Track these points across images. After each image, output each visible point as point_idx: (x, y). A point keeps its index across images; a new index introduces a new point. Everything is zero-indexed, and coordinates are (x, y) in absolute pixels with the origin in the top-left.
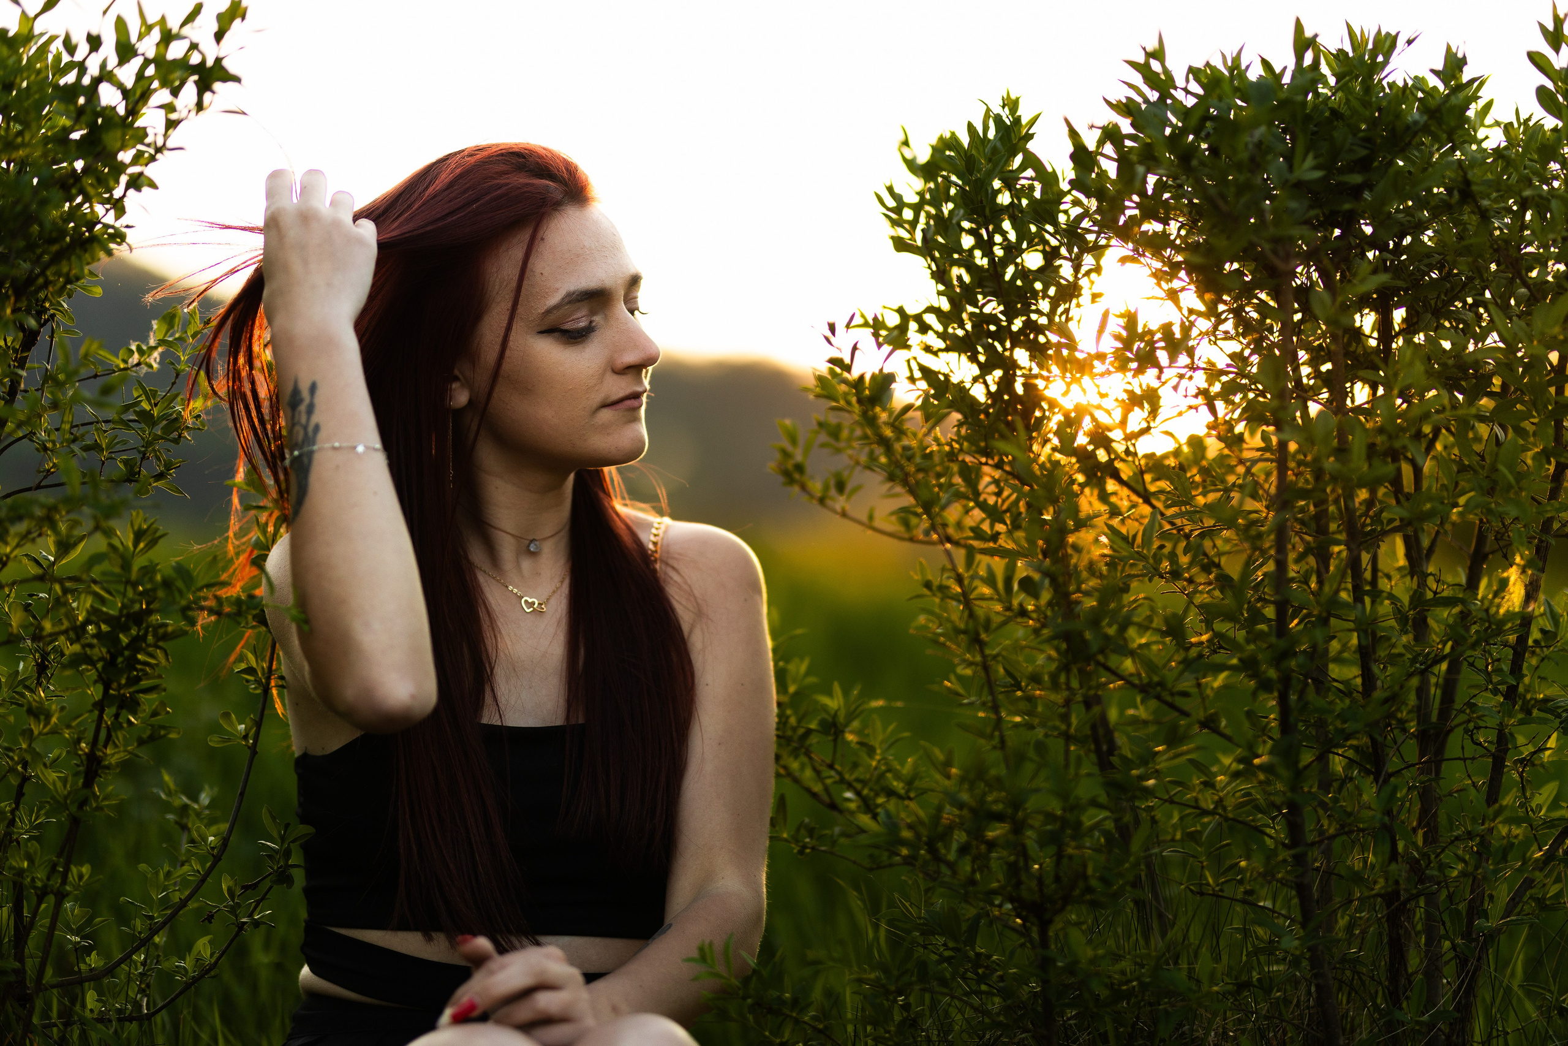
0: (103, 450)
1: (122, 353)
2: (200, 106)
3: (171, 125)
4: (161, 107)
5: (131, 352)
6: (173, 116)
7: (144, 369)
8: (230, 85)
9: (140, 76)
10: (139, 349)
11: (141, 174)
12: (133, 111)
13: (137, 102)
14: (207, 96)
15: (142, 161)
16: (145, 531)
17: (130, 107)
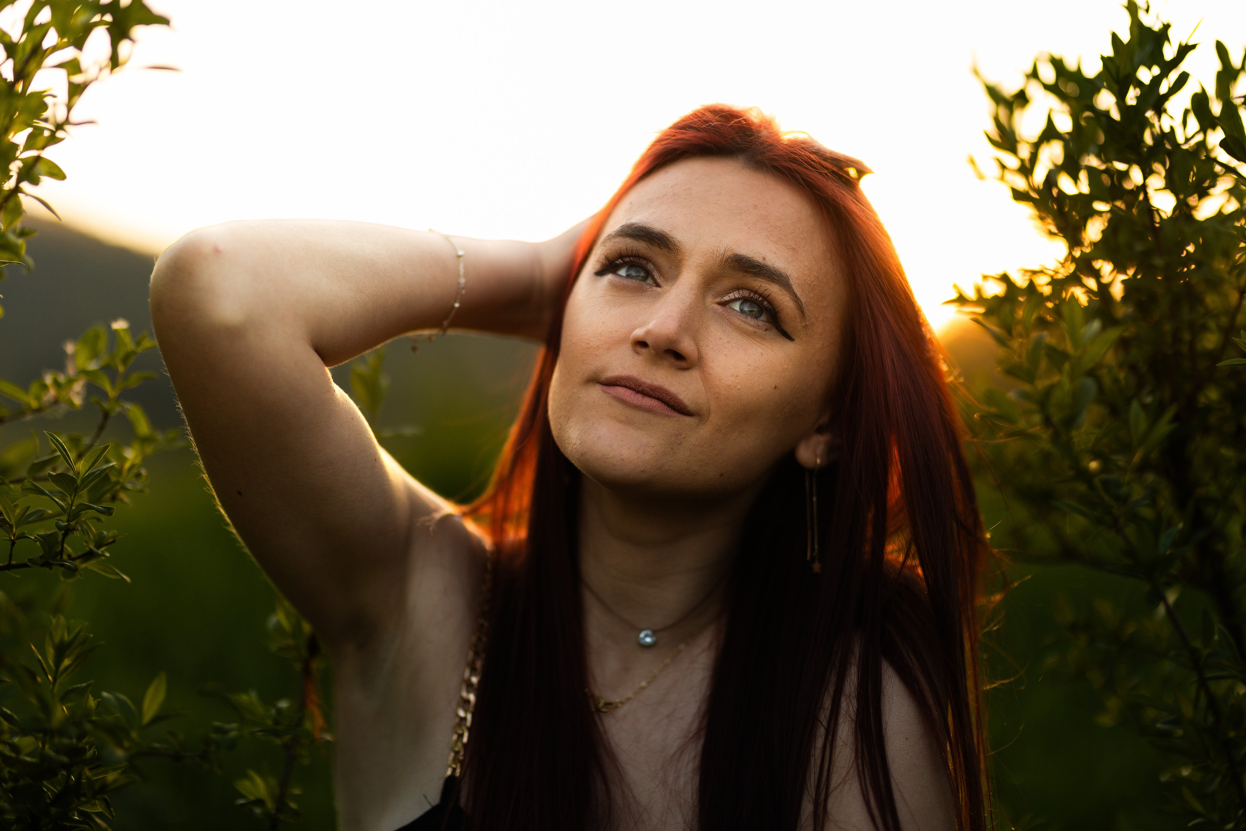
0: (11, 526)
1: (34, 388)
2: (114, 62)
3: (76, 90)
4: (60, 66)
5: (45, 387)
6: (78, 79)
7: (63, 408)
8: (155, 29)
9: (29, 26)
10: (56, 383)
11: (38, 159)
12: (23, 74)
13: (27, 61)
14: (124, 47)
15: (40, 142)
16: (70, 644)
17: (18, 67)
